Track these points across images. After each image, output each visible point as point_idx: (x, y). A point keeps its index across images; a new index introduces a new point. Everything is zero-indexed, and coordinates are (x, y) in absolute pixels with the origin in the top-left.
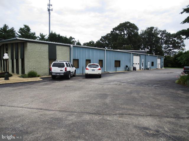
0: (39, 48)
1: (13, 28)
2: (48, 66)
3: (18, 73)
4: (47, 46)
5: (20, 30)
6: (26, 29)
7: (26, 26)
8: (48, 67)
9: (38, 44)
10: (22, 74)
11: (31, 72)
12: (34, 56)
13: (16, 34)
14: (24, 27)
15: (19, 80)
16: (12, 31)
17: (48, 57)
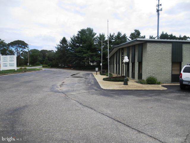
0: (161, 49)
1: (125, 34)
2: (171, 71)
3: (133, 77)
4: (171, 45)
5: (131, 35)
6: (136, 34)
7: (136, 31)
8: (171, 73)
9: (159, 44)
10: (138, 79)
11: (150, 77)
12: (154, 58)
13: (127, 39)
14: (134, 32)
15: (139, 87)
16: (124, 37)
17: (171, 59)
